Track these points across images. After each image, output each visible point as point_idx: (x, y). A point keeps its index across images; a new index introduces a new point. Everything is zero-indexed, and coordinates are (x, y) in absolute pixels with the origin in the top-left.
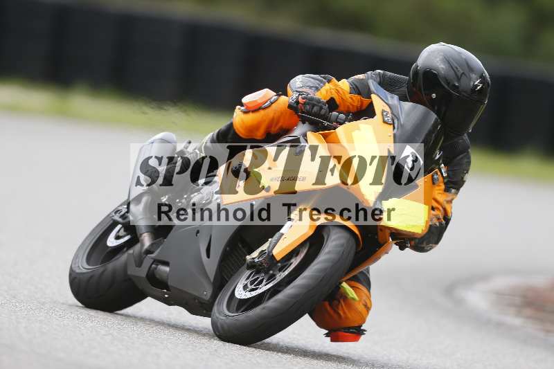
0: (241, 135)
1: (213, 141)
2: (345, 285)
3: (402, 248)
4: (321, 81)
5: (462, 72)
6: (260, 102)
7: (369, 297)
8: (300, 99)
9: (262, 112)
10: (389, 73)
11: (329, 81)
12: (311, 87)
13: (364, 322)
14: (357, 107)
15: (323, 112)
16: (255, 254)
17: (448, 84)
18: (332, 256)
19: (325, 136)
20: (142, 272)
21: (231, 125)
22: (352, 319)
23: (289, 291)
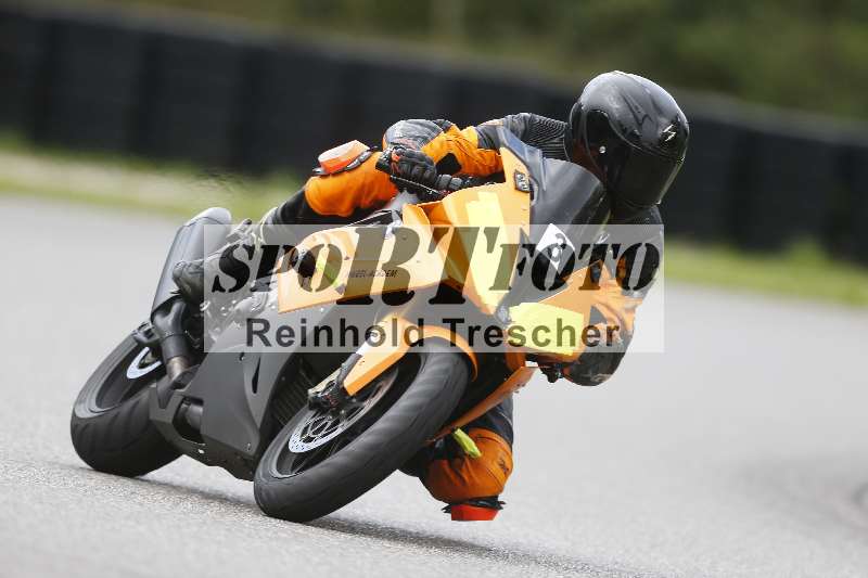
0: (317, 211)
1: (276, 221)
2: (460, 433)
3: (552, 379)
4: (433, 129)
5: (643, 113)
6: (343, 160)
7: (510, 453)
8: (394, 156)
9: (347, 176)
10: (538, 118)
11: (446, 130)
12: (416, 138)
13: (501, 491)
14: (490, 168)
15: (427, 174)
16: (321, 387)
17: (624, 131)
18: (430, 387)
19: (428, 211)
20: (166, 416)
21: (303, 193)
22: (482, 486)
23: (365, 439)
